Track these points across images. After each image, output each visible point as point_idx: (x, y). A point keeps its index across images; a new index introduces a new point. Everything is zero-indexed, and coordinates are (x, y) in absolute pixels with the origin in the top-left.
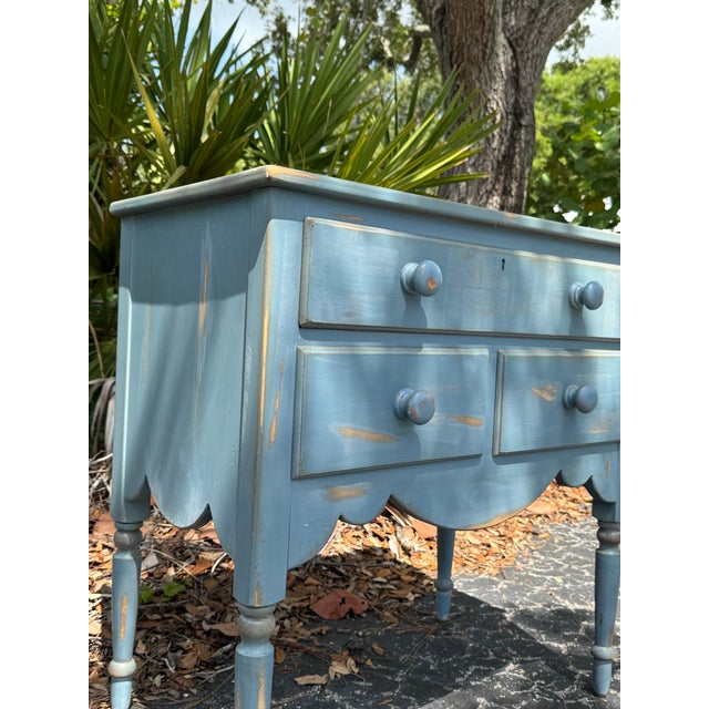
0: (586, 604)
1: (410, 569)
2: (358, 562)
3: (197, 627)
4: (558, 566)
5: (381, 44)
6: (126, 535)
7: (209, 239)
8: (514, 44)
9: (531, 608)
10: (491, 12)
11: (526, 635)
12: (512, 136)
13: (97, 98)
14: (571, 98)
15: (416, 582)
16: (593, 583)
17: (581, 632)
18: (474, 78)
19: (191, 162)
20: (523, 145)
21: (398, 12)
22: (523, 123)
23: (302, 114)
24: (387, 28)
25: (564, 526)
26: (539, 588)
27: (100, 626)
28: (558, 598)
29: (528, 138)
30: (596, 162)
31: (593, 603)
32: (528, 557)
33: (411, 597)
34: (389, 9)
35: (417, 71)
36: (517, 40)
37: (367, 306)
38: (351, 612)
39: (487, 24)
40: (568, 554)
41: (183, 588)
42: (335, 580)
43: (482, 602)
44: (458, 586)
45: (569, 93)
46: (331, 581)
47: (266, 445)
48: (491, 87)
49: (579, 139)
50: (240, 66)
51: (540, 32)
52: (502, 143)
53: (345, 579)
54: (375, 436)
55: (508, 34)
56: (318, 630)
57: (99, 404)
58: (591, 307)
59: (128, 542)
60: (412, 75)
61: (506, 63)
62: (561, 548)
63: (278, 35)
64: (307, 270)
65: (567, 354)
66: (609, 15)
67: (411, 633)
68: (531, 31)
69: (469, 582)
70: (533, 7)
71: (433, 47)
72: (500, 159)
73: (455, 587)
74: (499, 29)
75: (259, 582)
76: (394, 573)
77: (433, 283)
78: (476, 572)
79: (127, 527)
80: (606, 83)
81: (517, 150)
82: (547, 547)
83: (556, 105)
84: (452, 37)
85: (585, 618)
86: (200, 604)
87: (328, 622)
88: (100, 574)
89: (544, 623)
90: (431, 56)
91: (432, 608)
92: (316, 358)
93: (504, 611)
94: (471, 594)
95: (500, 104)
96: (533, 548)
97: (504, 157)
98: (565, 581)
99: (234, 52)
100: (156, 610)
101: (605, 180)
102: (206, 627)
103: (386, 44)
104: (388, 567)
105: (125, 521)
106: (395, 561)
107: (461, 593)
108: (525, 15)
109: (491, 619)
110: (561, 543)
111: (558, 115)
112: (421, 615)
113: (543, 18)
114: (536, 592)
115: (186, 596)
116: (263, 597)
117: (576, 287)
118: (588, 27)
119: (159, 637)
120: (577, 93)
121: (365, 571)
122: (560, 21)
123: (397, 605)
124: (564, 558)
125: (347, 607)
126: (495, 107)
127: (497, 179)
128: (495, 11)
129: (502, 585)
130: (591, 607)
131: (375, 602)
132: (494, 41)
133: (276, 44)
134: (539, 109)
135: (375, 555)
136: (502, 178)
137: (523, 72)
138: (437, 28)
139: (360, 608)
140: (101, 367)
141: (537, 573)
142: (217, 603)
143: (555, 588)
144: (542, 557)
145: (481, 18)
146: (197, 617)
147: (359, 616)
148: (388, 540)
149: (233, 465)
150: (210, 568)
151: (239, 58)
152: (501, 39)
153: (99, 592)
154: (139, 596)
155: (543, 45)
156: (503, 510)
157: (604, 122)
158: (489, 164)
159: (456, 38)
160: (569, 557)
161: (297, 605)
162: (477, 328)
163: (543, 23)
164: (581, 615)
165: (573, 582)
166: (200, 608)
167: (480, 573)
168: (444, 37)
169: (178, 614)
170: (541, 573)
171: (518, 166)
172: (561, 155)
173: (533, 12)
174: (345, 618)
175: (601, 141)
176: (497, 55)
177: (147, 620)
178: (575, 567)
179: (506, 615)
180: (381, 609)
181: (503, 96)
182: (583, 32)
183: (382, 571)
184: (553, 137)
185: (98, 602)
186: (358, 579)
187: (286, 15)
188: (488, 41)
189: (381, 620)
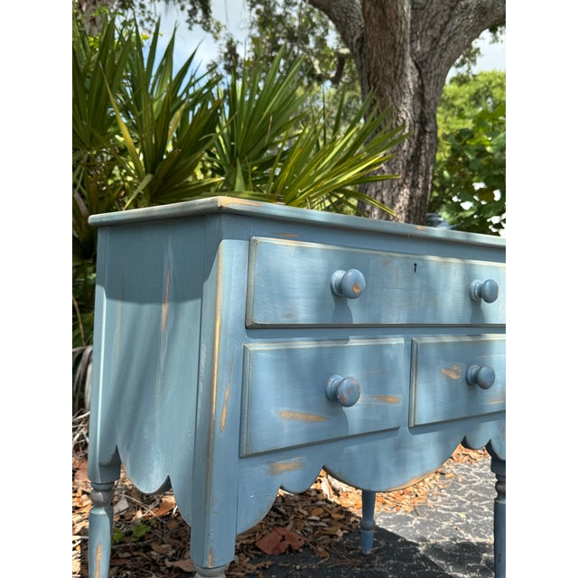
0: (486, 538)
1: (339, 508)
2: (295, 502)
3: (161, 564)
4: (461, 503)
5: (311, 63)
6: (100, 494)
7: (170, 252)
8: (420, 66)
9: (440, 541)
10: (401, 41)
11: (437, 567)
12: (418, 140)
13: (80, 115)
14: (466, 104)
15: (344, 519)
16: (491, 518)
17: (482, 564)
18: (387, 93)
19: (157, 170)
20: (428, 147)
21: (326, 38)
22: (428, 130)
23: (248, 127)
24: (317, 50)
25: (466, 466)
26: (446, 523)
27: (79, 564)
28: (462, 532)
29: (432, 141)
30: (487, 163)
31: (492, 536)
32: (437, 495)
33: (340, 534)
34: (318, 34)
35: (341, 84)
36: (422, 63)
37: (302, 308)
38: (290, 548)
39: (398, 51)
40: (470, 492)
41: (149, 528)
42: (276, 519)
43: (399, 537)
44: (379, 522)
45: (464, 100)
46: (273, 520)
47: (217, 429)
48: (401, 101)
49: (473, 143)
50: (197, 87)
51: (441, 56)
52: (410, 146)
53: (285, 517)
54: (310, 417)
55: (415, 58)
56: (262, 565)
57: (80, 368)
58: (488, 301)
59: (102, 500)
60: (337, 88)
61: (413, 81)
62: (464, 486)
63: (229, 56)
64: (252, 281)
65: (468, 339)
66: (496, 40)
67: (341, 566)
68: (433, 55)
69: (388, 519)
70: (435, 36)
71: (354, 66)
72: (409, 158)
73: (377, 524)
74: (408, 54)
75: (212, 547)
76: (326, 512)
77: (357, 288)
78: (394, 510)
79: (101, 487)
80: (494, 91)
81: (423, 151)
82: (453, 486)
83: (453, 109)
84: (370, 61)
85: (485, 551)
86: (164, 543)
87: (271, 557)
88: (79, 517)
89: (451, 555)
90: (352, 72)
91: (358, 543)
92: (260, 354)
93: (418, 545)
94: (390, 530)
95: (409, 115)
96: (441, 487)
97: (412, 157)
98: (468, 517)
99: (192, 77)
100: (126, 549)
101: (495, 176)
102: (169, 564)
103: (316, 63)
104: (320, 506)
105: (100, 482)
106: (326, 500)
107: (382, 529)
108: (429, 43)
109: (407, 552)
110: (464, 482)
111: (455, 117)
112: (349, 550)
113: (443, 44)
114: (444, 527)
115: (151, 536)
116: (215, 560)
117: (476, 283)
118: (478, 49)
119: (129, 573)
120: (470, 100)
121: (301, 511)
122: (457, 47)
123: (329, 540)
124: (466, 495)
125: (286, 543)
126: (404, 117)
127: (407, 175)
128: (405, 40)
129: (416, 521)
130: (490, 539)
131: (310, 539)
132: (404, 65)
133: (227, 63)
134: (440, 113)
135: (310, 496)
136: (411, 174)
137: (427, 89)
138: (358, 53)
139: (297, 545)
140: (83, 336)
141: (445, 509)
142: (177, 541)
143: (460, 523)
144: (449, 495)
145: (393, 46)
146: (161, 554)
147: (297, 551)
148: (321, 482)
149: (190, 445)
150: (172, 510)
151: (197, 81)
152: (410, 62)
153: (79, 534)
154: (112, 537)
155: (443, 67)
156: (418, 473)
157: (493, 129)
158: (400, 162)
159: (373, 62)
160: (471, 494)
161: (244, 542)
162: (394, 322)
163: (443, 49)
164: (481, 548)
165: (475, 518)
166: (164, 546)
167: (398, 511)
168: (363, 61)
169: (145, 553)
170: (448, 510)
171: (423, 164)
172: (458, 156)
173: (435, 40)
174: (285, 553)
175: (491, 145)
176: (406, 76)
177: (119, 558)
178: (476, 504)
179: (420, 548)
180: (315, 544)
181: (411, 108)
182: (475, 52)
183: (316, 510)
184: (451, 140)
185: (77, 543)
186: (295, 518)
187: (235, 40)
188: (398, 64)
189: (314, 554)
